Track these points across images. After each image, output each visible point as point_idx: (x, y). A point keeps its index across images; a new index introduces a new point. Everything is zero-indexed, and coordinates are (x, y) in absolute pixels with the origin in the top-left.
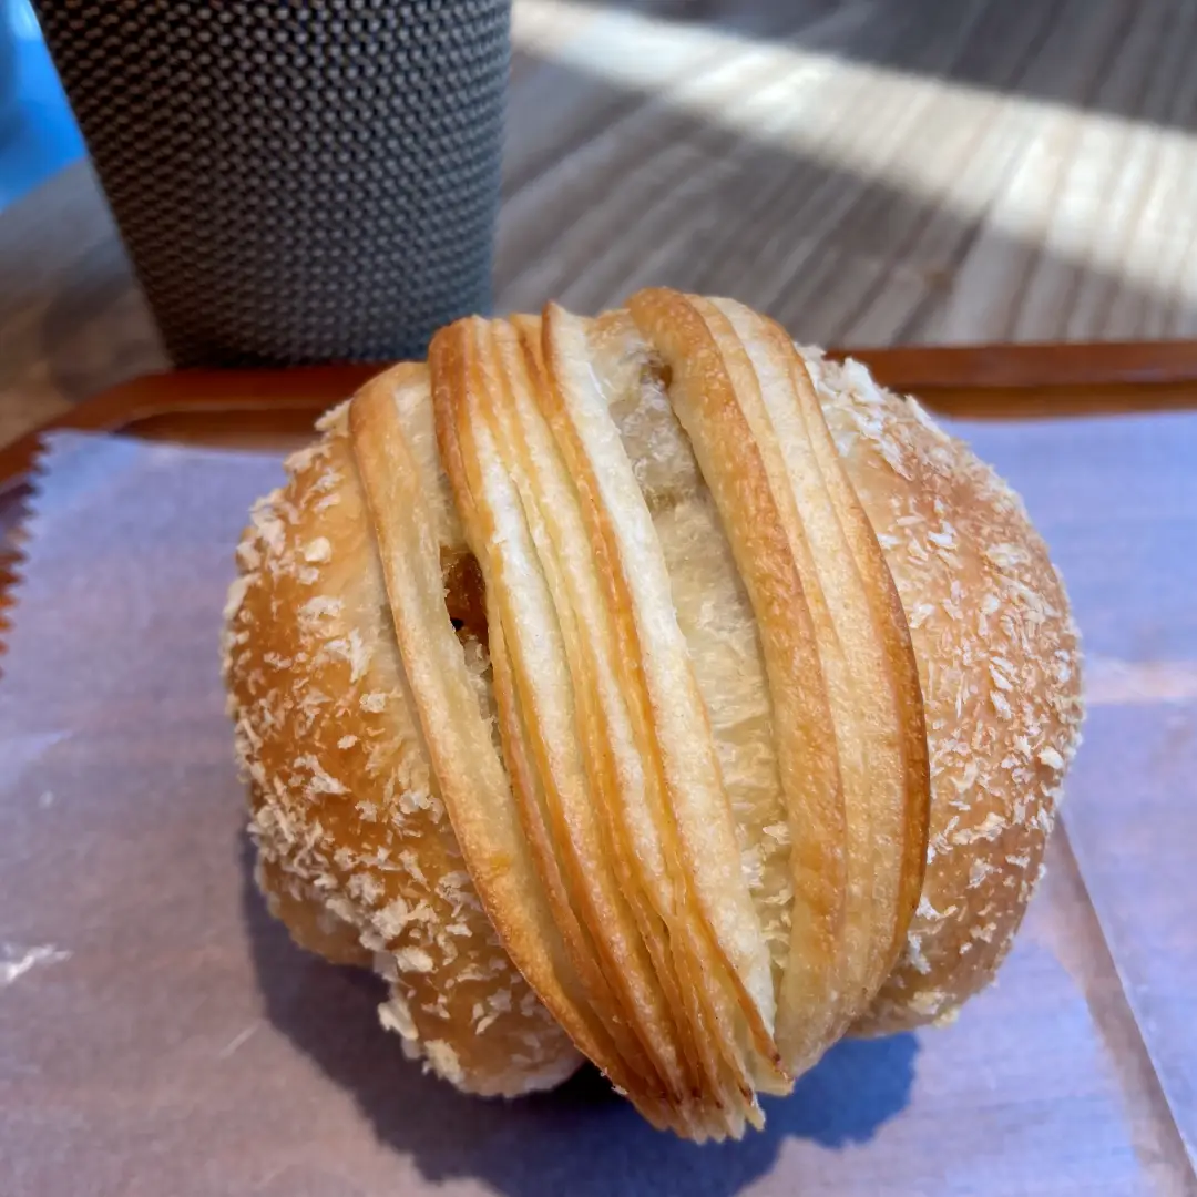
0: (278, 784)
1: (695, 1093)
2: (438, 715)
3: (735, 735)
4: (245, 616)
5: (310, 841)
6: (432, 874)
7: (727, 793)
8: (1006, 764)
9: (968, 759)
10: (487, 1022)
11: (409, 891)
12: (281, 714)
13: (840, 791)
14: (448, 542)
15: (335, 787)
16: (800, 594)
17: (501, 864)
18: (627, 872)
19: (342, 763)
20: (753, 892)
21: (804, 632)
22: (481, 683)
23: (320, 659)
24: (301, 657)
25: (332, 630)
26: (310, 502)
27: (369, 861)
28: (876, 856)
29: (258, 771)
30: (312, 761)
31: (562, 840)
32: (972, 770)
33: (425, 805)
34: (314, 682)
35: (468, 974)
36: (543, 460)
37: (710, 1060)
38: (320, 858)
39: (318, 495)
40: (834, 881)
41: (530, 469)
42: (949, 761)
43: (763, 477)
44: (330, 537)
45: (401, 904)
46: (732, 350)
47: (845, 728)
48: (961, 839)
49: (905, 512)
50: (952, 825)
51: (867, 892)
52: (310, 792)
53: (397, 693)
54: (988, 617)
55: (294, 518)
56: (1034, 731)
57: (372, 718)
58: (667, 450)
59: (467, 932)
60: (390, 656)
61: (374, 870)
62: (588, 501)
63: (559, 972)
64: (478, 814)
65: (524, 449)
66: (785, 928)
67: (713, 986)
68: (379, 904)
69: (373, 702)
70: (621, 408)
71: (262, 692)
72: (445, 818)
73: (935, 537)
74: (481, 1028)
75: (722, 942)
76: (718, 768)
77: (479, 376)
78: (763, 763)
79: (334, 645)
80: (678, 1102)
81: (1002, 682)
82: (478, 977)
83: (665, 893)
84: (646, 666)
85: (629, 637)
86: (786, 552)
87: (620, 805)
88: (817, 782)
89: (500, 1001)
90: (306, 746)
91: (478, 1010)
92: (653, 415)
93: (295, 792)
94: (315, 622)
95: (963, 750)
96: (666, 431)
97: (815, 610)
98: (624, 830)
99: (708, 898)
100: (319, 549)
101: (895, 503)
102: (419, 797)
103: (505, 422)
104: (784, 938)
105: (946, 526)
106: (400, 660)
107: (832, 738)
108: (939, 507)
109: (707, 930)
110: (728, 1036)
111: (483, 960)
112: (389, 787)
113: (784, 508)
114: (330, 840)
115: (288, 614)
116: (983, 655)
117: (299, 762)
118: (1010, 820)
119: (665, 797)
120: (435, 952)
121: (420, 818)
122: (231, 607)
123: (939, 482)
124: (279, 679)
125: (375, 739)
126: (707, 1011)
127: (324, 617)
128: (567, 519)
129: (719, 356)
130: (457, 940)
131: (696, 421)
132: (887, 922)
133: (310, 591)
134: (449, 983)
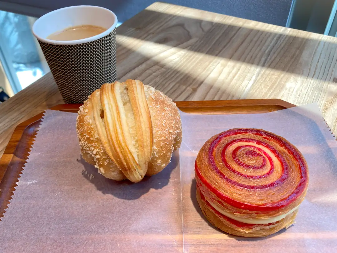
0: (82, 138)
1: (129, 170)
2: (99, 127)
3: (132, 128)
4: (79, 120)
5: (86, 144)
6: (99, 145)
7: (130, 134)
8: (164, 131)
9: (159, 131)
10: (106, 164)
11: (97, 148)
12: (82, 130)
13: (142, 133)
14: (101, 109)
15: (88, 137)
16: (138, 112)
17: (106, 143)
18: (119, 142)
19: (89, 134)
20: (134, 145)
21: (139, 116)
22: (104, 124)
23: (86, 123)
24: (84, 123)
25: (88, 119)
26: (86, 105)
27: (92, 145)
28: (147, 140)
29: (80, 137)
30: (86, 134)
31: (112, 139)
32: (160, 132)
33: (98, 137)
34: (86, 125)
35: (104, 158)
36: (111, 98)
37: (130, 164)
38: (87, 146)
39: (87, 105)
40: (142, 143)
41: (110, 100)
42: (157, 131)
43: (135, 100)
44: (88, 109)
45: (96, 149)
46: (135, 86)
47: (143, 126)
48: (159, 140)
49: (154, 104)
50: (158, 138)
51: (147, 144)
52: (85, 138)
53: (95, 125)
54: (163, 115)
55: (84, 108)
56: (169, 128)
57: (92, 128)
58: (126, 97)
59: (103, 152)
60: (94, 122)
61: (93, 146)
62: (116, 103)
63: (113, 155)
64: (103, 137)
65: (109, 97)
66: (138, 150)
67: (129, 155)
68: (94, 150)
69: (92, 127)
70: (121, 93)
71: (80, 127)
72: (100, 139)
73: (157, 107)
74: (105, 165)
75: (129, 150)
76: (129, 131)
77: (105, 90)
78: (135, 131)
79: (88, 121)
80: (127, 171)
81: (164, 122)
82: (105, 158)
83: (123, 144)
84: (121, 120)
85: (119, 117)
86: (137, 107)
87: (118, 135)
88: (140, 132)
89: (107, 161)
90: (85, 133)
91: (105, 162)
92: (125, 93)
93: (84, 138)
94: (86, 119)
95: (159, 129)
96: (126, 95)
97: (140, 114)
98: (118, 137)
99: (128, 145)
100: (87, 110)
101: (153, 103)
102: (97, 136)
103: (107, 95)
104: (138, 151)
105: (159, 105)
106: (95, 122)
107: (141, 127)
108: (158, 103)
109: (128, 148)
110: (132, 162)
111: (105, 156)
112: (94, 136)
113: (137, 103)
114: (88, 143)
115: (83, 118)
116: (161, 119)
117: (84, 135)
118: (165, 138)
119: (123, 133)
120: (100, 155)
121: (97, 139)
122: (77, 119)
123: (159, 100)
124: (82, 126)
125: (92, 131)
126: (129, 158)
127: (87, 118)
128: (113, 105)
129: (133, 86)
130: (102, 153)
131: (129, 94)
132: (149, 148)
133: (86, 115)
134: (102, 159)
